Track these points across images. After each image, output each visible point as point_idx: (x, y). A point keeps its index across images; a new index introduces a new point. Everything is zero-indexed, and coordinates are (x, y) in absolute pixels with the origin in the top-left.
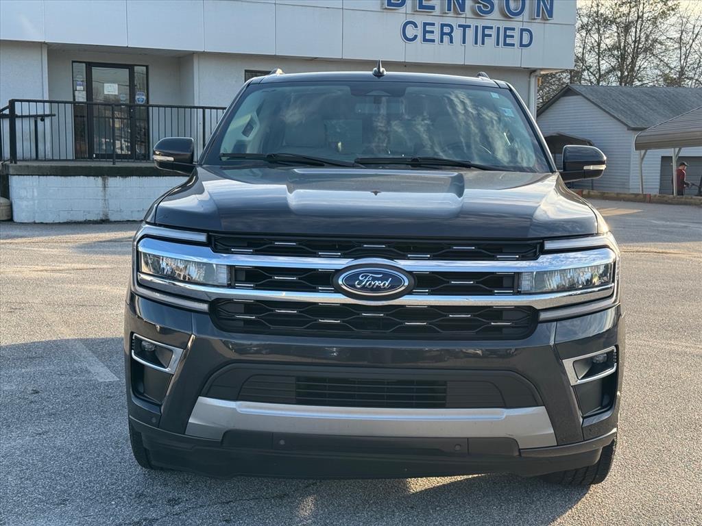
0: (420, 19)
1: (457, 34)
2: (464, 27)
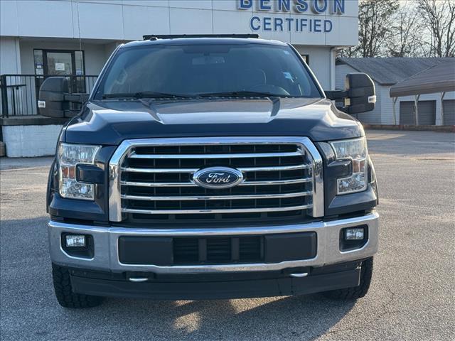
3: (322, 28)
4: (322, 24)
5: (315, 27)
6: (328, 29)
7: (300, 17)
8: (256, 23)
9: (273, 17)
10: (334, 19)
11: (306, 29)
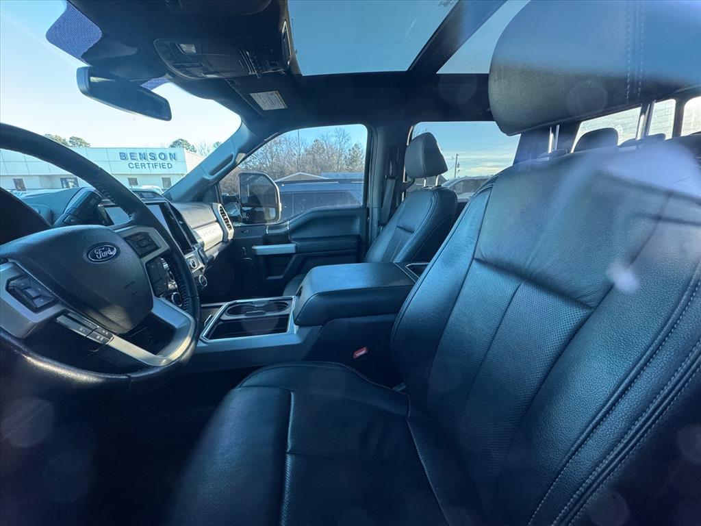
0: (134, 162)
1: (147, 166)
2: (148, 164)
3: (167, 166)
4: (166, 165)
5: (163, 166)
6: (170, 166)
7: (154, 162)
8: (131, 166)
9: (140, 163)
10: (173, 162)
11: (158, 167)
